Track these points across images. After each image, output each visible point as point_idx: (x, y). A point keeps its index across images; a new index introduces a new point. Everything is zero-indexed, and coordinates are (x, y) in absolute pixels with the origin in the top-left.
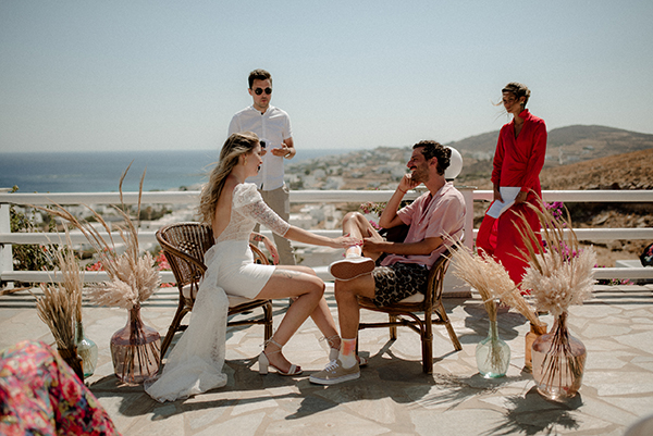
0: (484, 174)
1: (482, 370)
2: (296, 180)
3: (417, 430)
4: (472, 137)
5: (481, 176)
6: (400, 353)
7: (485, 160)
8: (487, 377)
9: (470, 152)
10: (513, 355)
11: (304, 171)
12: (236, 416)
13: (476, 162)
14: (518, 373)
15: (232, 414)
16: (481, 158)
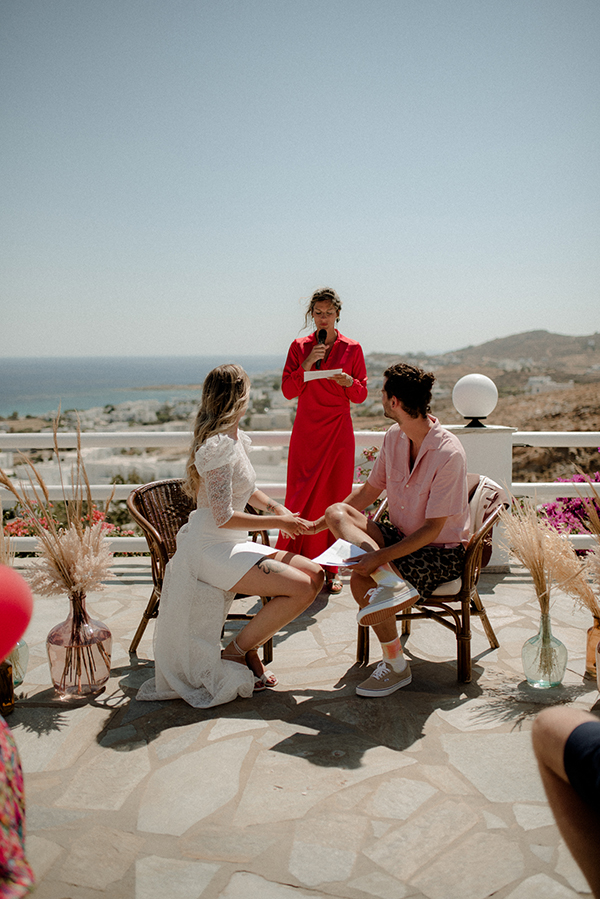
0: (513, 390)
1: (530, 677)
2: (261, 397)
3: (451, 761)
4: (497, 340)
5: (509, 393)
6: (421, 652)
7: (515, 371)
8: (536, 686)
9: (494, 360)
10: (571, 656)
11: (272, 384)
12: (215, 741)
13: (502, 373)
14: (579, 681)
15: (211, 738)
16: (509, 368)
